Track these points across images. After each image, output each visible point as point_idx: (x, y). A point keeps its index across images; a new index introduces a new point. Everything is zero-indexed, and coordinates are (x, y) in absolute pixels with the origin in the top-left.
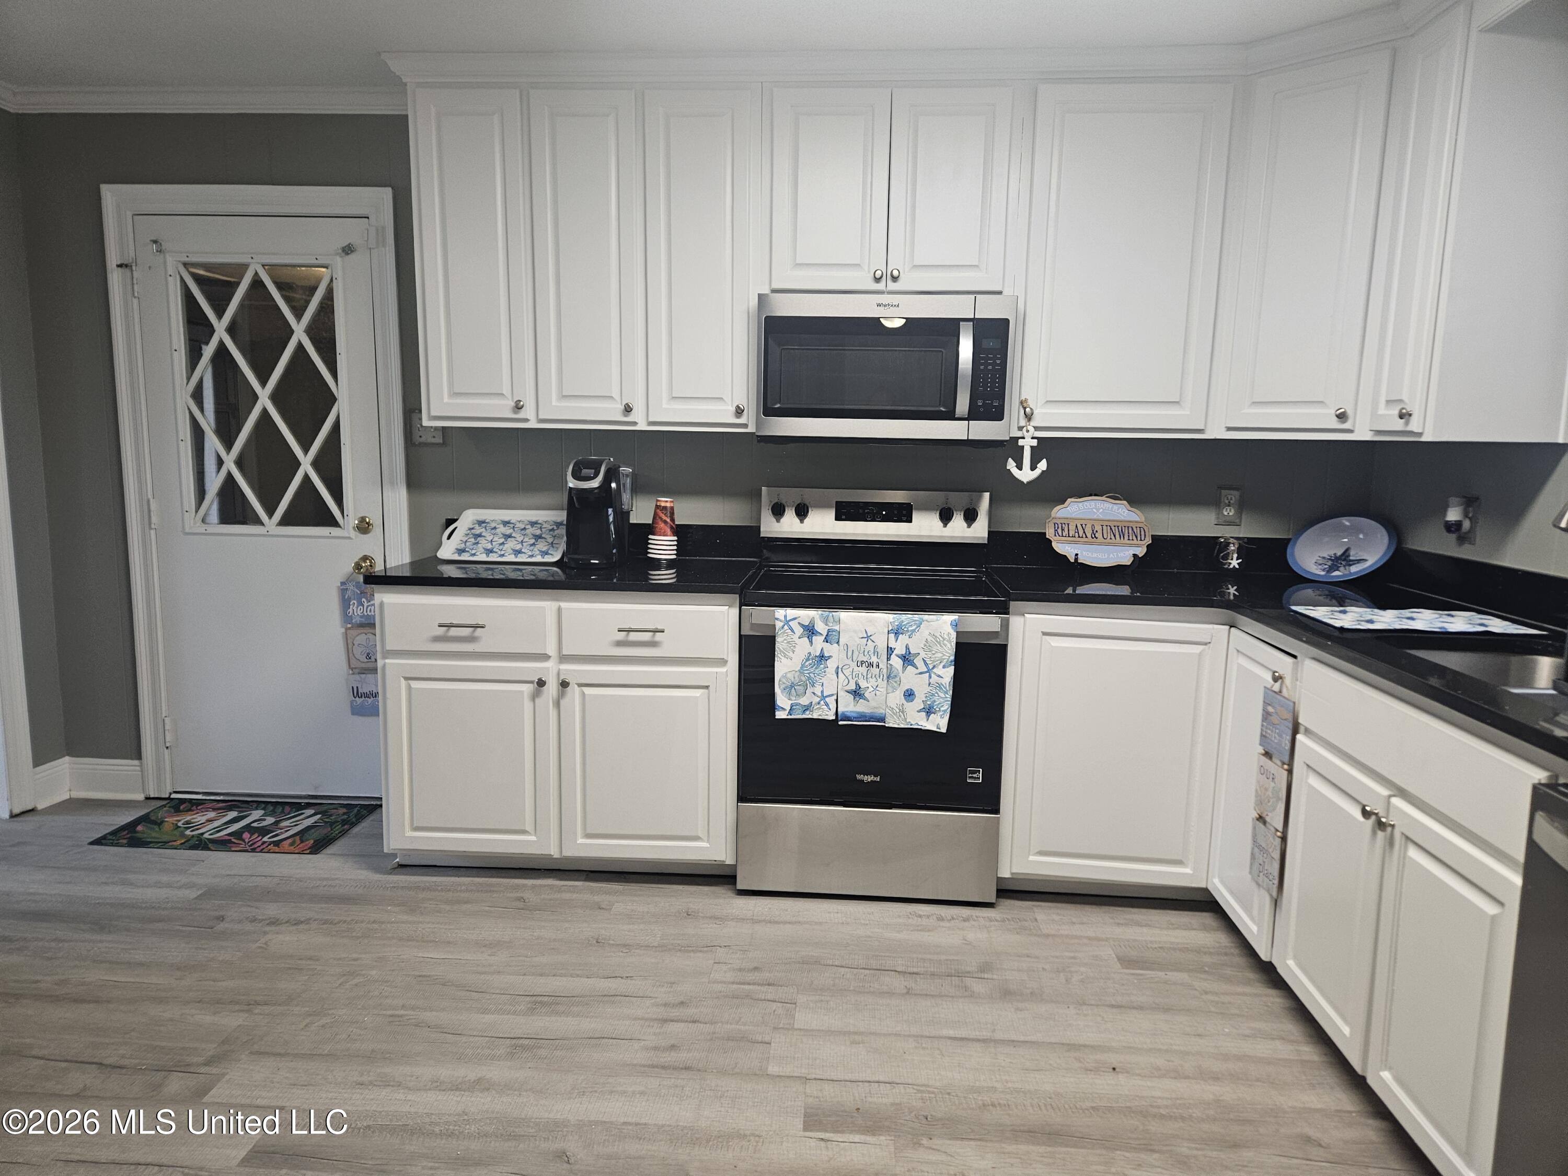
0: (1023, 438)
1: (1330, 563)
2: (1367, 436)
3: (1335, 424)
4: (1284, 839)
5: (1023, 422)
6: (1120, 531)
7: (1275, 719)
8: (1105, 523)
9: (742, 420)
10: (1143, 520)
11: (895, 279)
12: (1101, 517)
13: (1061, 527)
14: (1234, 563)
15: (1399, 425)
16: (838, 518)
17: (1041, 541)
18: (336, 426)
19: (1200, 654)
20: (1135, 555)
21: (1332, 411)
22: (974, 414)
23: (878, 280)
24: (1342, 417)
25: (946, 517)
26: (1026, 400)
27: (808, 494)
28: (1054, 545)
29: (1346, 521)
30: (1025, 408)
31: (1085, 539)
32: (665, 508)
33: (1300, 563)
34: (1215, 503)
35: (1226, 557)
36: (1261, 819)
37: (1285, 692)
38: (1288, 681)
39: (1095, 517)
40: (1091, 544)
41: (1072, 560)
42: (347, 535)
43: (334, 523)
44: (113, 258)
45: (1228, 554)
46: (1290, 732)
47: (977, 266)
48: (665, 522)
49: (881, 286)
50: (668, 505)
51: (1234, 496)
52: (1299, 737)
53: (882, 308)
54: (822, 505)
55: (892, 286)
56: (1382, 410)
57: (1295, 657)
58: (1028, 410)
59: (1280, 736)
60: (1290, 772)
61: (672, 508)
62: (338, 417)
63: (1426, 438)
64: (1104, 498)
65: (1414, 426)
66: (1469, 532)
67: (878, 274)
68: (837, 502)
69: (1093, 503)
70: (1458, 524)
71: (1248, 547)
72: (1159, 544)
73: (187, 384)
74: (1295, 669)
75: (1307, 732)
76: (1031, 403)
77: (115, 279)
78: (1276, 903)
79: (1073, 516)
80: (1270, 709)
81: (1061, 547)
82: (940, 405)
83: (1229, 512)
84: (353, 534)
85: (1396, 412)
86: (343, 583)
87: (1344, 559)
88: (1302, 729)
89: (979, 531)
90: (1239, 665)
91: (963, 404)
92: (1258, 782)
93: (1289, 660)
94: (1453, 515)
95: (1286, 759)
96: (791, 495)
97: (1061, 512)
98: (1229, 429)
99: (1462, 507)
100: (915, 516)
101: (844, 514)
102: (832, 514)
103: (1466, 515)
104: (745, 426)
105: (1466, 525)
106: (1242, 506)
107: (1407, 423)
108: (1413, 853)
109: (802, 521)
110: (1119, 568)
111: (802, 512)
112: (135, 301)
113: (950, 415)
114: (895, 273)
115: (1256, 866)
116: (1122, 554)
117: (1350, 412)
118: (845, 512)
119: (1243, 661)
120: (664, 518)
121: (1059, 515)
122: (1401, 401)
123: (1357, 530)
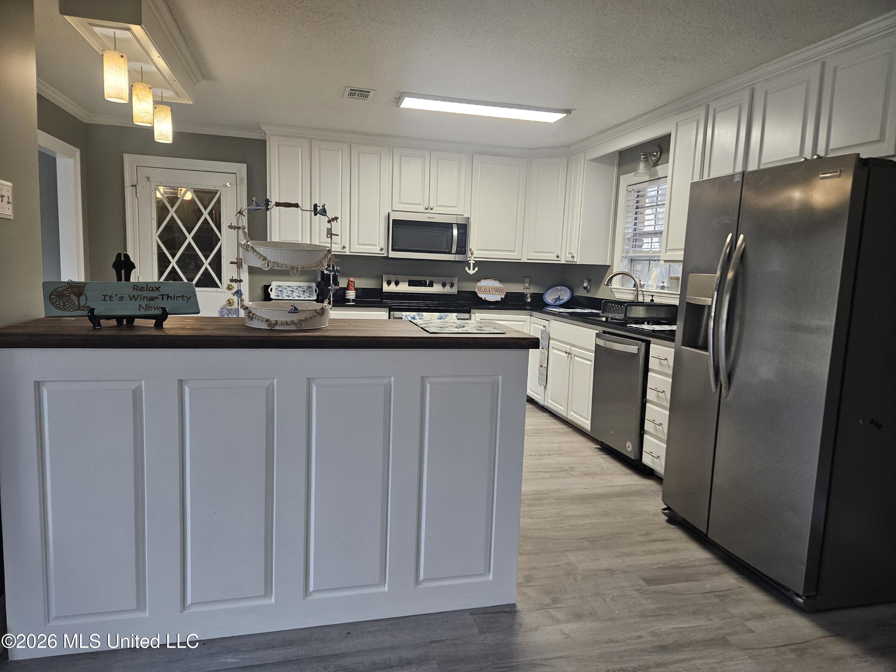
0: (470, 260)
1: (555, 300)
2: (564, 262)
3: (556, 259)
4: (547, 370)
5: (470, 256)
6: (497, 290)
7: (544, 338)
8: (492, 288)
9: (382, 252)
10: (503, 287)
11: (431, 209)
12: (491, 286)
13: (479, 289)
14: (529, 300)
15: (571, 259)
16: (409, 286)
17: (475, 293)
18: (220, 249)
19: (523, 325)
20: (501, 298)
21: (555, 255)
22: (457, 253)
23: (426, 209)
24: (558, 257)
25: (444, 285)
26: (471, 249)
27: (399, 277)
28: (478, 294)
29: (559, 288)
30: (471, 251)
31: (487, 293)
32: (352, 281)
33: (546, 299)
34: (523, 282)
35: (527, 298)
36: (541, 366)
37: (546, 330)
38: (547, 327)
39: (489, 286)
40: (488, 294)
41: (484, 299)
42: (223, 291)
43: (218, 287)
44: (128, 182)
45: (527, 297)
46: (548, 340)
47: (456, 207)
48: (352, 286)
49: (427, 211)
50: (353, 280)
51: (528, 280)
52: (550, 341)
53: (429, 219)
54: (404, 281)
55: (431, 211)
56: (567, 255)
57: (549, 321)
58: (472, 252)
59: (546, 342)
60: (548, 351)
61: (354, 281)
62: (221, 246)
63: (578, 263)
64: (492, 280)
65: (575, 260)
66: (589, 289)
67: (427, 208)
68: (409, 280)
69: (489, 281)
70: (587, 287)
71: (533, 296)
72: (508, 295)
73: (157, 232)
74: (549, 323)
75: (553, 339)
76: (472, 249)
77: (128, 191)
78: (545, 387)
79: (483, 285)
80: (543, 335)
81: (480, 295)
82: (447, 250)
83: (527, 285)
84: (226, 290)
85: (571, 256)
86: (221, 309)
87: (559, 299)
88: (551, 339)
89: (454, 290)
90: (534, 327)
91: (454, 250)
92: (540, 356)
93: (548, 321)
94: (585, 285)
95: (547, 348)
96: (393, 277)
97: (479, 284)
98: (528, 259)
99: (587, 283)
100: (434, 285)
101: (411, 284)
102: (407, 284)
103: (588, 285)
104: (383, 254)
105: (589, 287)
106: (531, 283)
107: (573, 259)
108: (576, 358)
109: (396, 286)
110: (497, 302)
111: (397, 284)
112: (136, 199)
113: (450, 253)
114: (432, 207)
115: (540, 379)
116: (497, 297)
117: (560, 256)
118: (412, 283)
119: (535, 325)
120: (351, 284)
121: (479, 285)
122: (572, 253)
123: (561, 290)
